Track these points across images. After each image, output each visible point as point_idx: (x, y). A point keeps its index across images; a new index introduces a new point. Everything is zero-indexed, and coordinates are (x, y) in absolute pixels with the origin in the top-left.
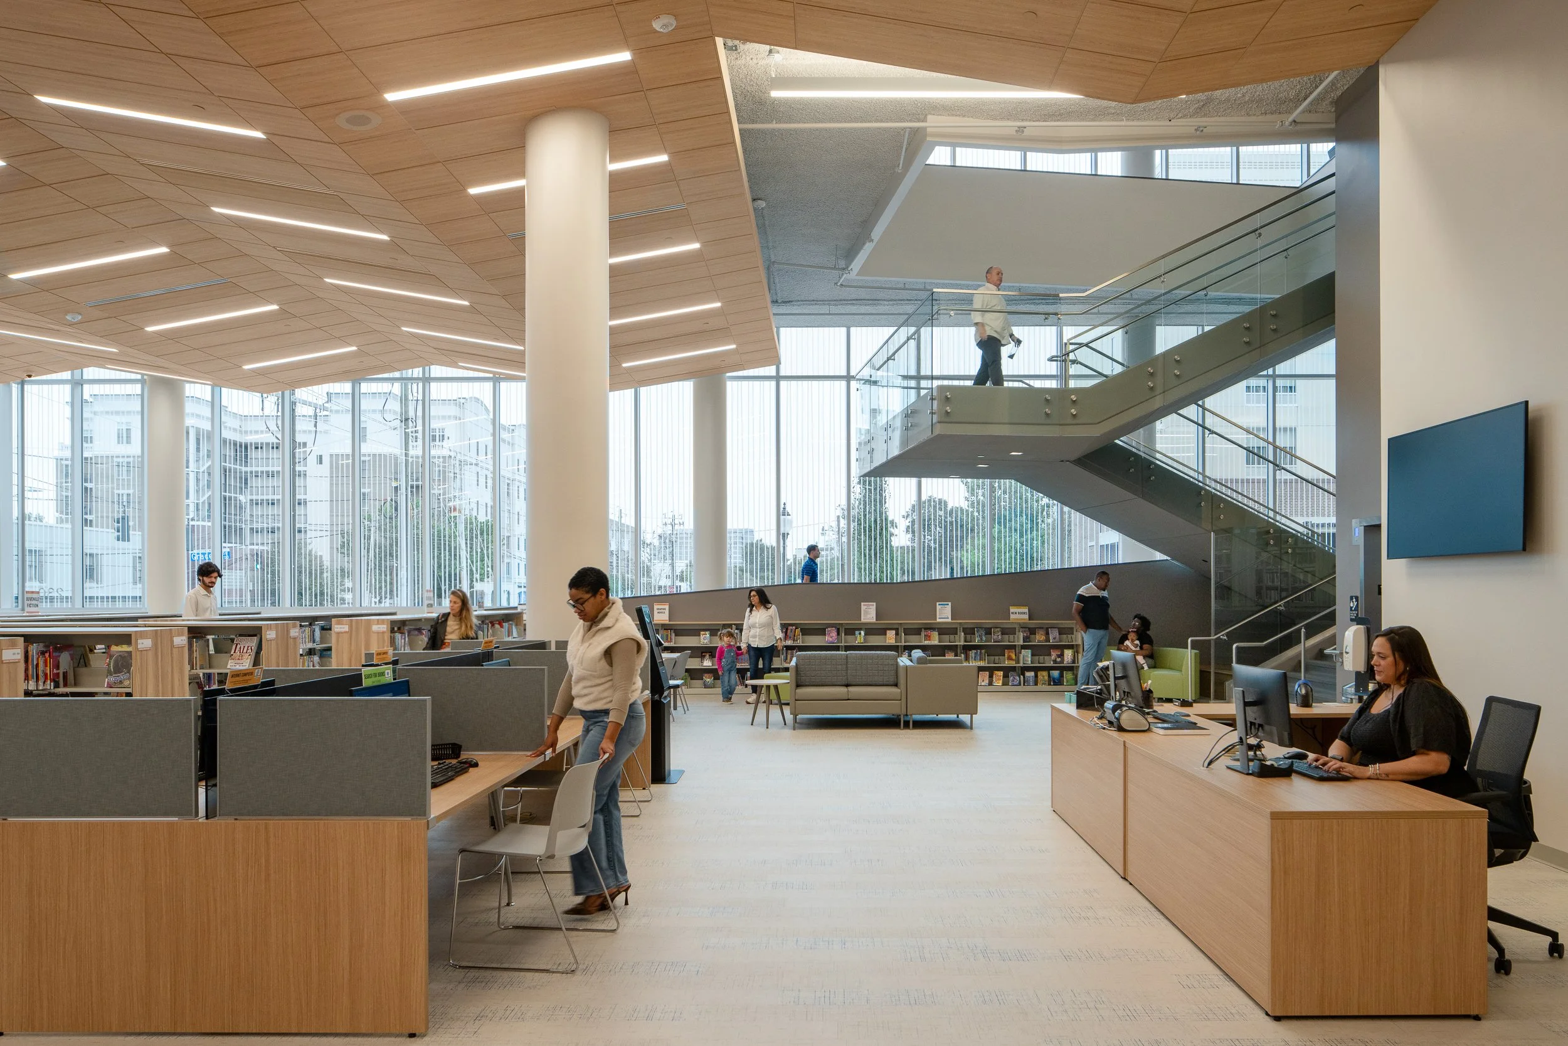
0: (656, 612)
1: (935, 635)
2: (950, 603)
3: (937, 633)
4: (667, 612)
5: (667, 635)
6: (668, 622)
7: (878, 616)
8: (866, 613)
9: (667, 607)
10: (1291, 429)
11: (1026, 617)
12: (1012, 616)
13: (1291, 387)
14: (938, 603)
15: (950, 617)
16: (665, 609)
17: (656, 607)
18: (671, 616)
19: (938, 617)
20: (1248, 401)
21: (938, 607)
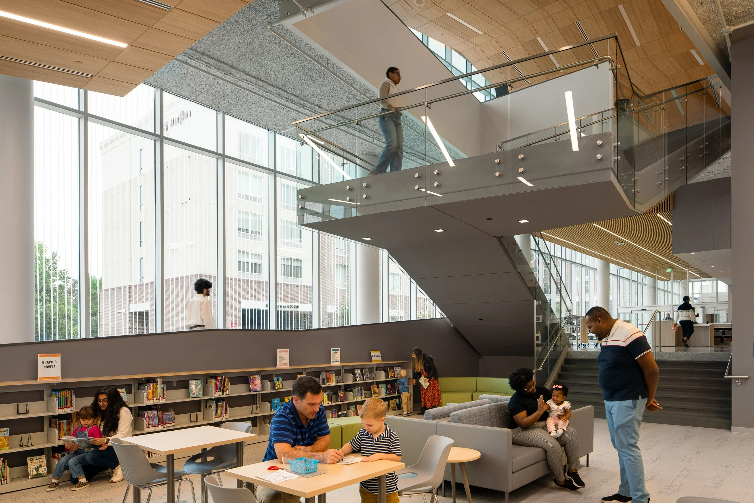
0: (40, 366)
1: (333, 377)
2: (339, 349)
3: (334, 375)
4: (58, 365)
5: (67, 399)
6: (60, 380)
7: (292, 362)
8: (282, 359)
9: (58, 359)
10: (259, 255)
11: (380, 358)
12: (373, 359)
13: (259, 232)
14: (332, 349)
15: (339, 361)
16: (54, 362)
17: (41, 359)
18: (64, 373)
19: (332, 361)
20: (239, 236)
21: (332, 352)
